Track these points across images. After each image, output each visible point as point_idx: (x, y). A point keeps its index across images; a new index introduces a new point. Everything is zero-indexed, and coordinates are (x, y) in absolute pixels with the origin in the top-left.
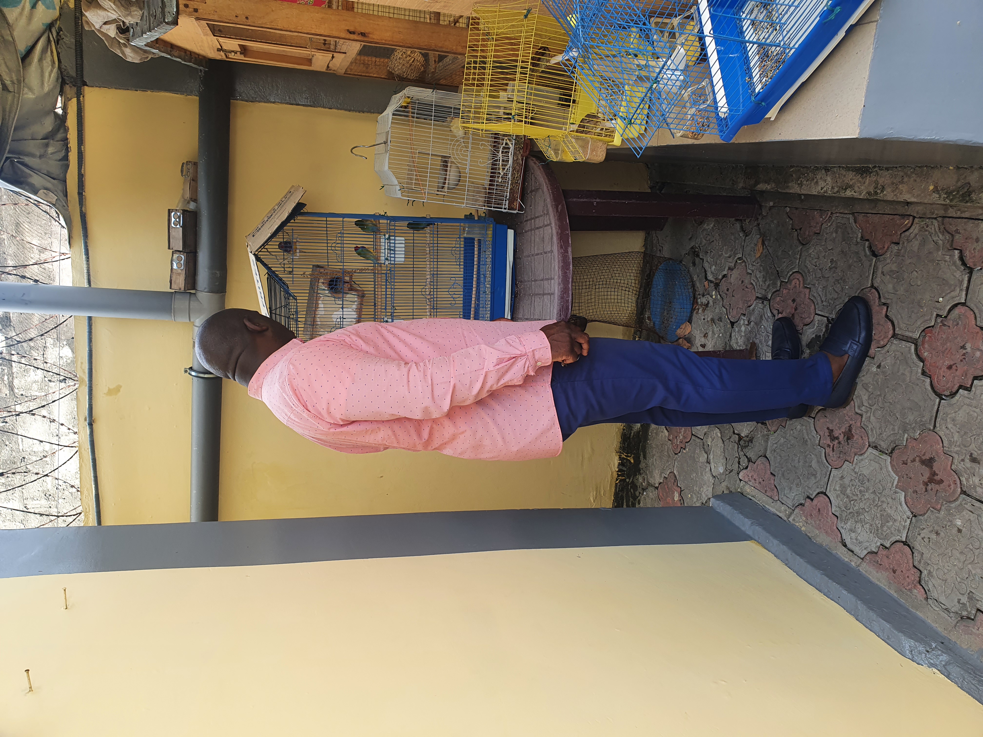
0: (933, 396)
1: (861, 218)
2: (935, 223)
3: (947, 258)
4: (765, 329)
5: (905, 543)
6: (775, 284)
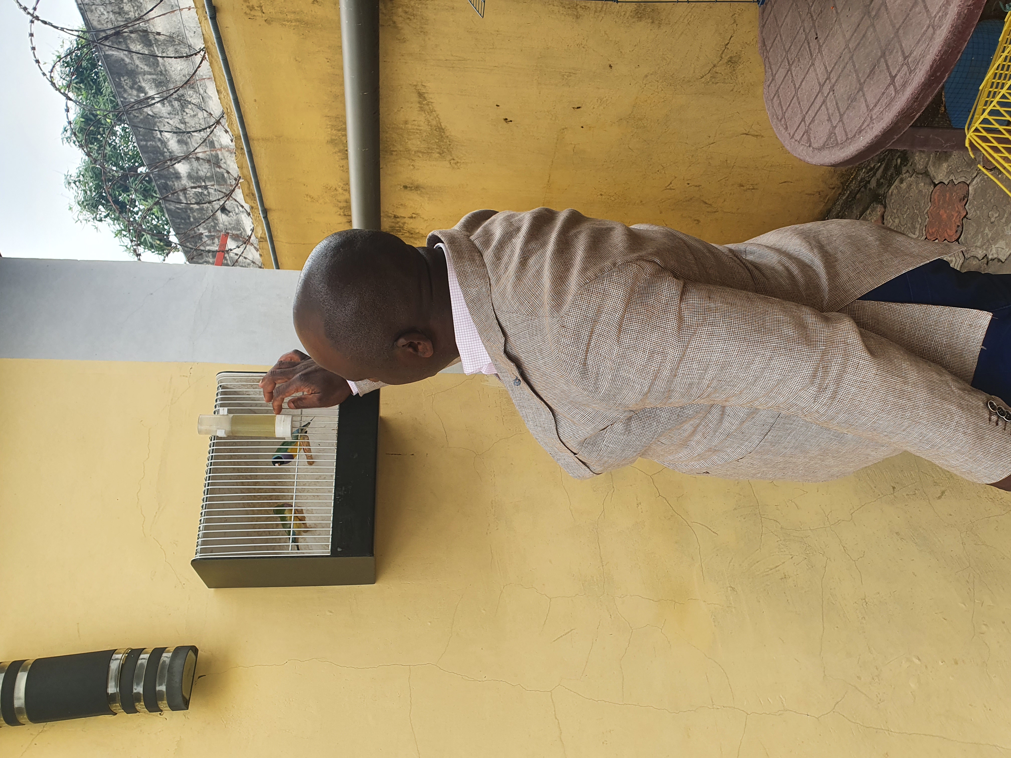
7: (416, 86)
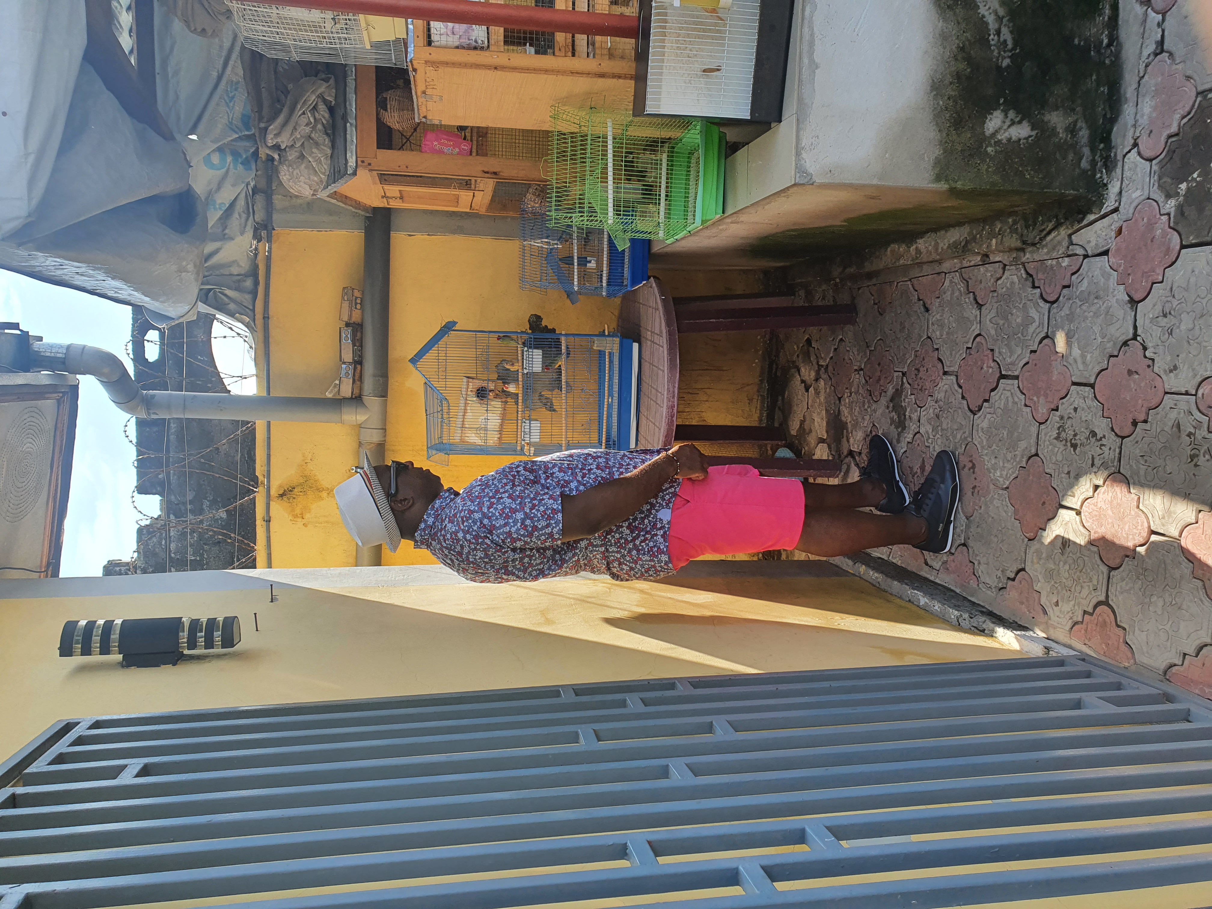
0: (969, 413)
1: (915, 281)
2: (957, 274)
3: (967, 300)
4: (862, 395)
5: (964, 545)
6: (865, 353)
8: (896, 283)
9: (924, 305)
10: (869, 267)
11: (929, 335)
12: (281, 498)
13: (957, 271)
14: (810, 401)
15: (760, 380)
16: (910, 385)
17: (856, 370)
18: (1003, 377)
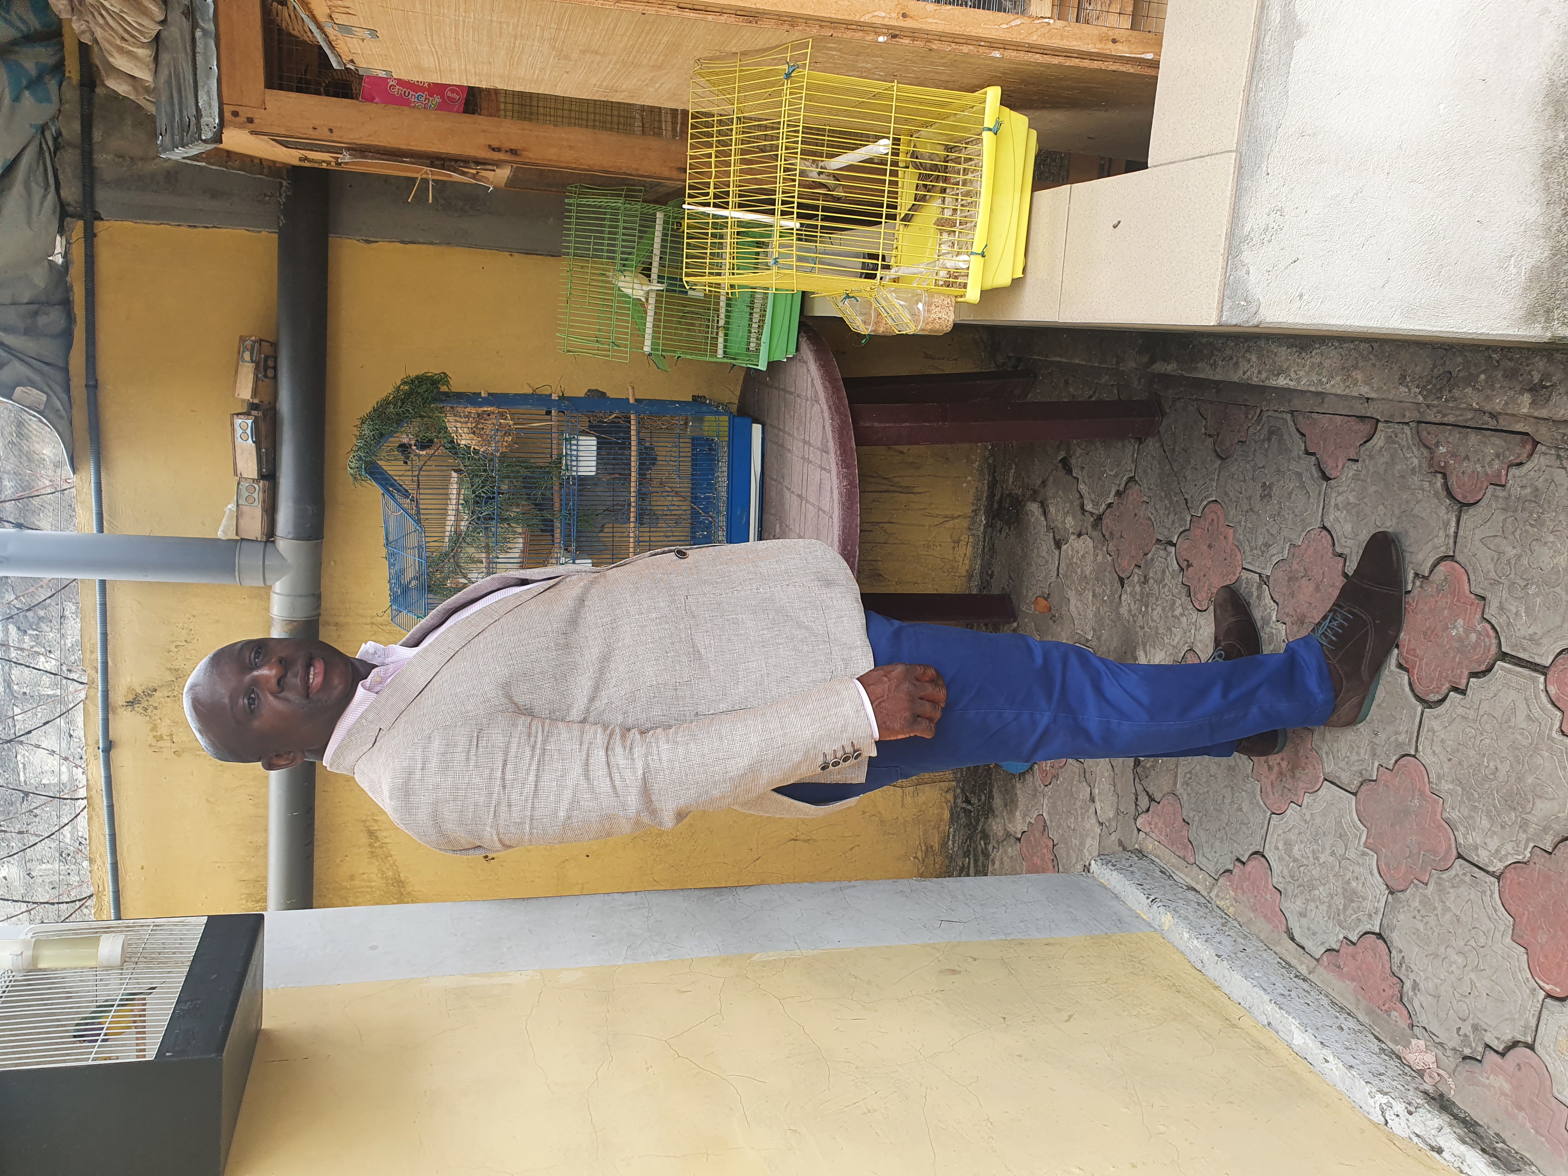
0: (1413, 701)
1: (1303, 418)
2: (1407, 430)
3: (1426, 486)
4: (1170, 590)
5: (1379, 936)
6: (1183, 519)
7: (364, 821)
8: (1258, 411)
9: (1318, 465)
10: (1205, 372)
11: (1328, 525)
12: (129, 708)
13: (1408, 423)
14: (1062, 565)
15: (973, 511)
16: (1277, 604)
17: (1158, 541)
18: (1504, 656)
